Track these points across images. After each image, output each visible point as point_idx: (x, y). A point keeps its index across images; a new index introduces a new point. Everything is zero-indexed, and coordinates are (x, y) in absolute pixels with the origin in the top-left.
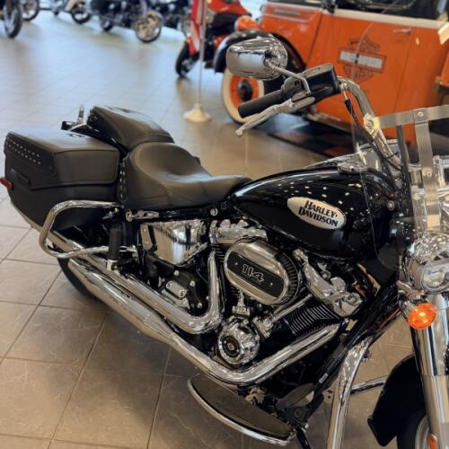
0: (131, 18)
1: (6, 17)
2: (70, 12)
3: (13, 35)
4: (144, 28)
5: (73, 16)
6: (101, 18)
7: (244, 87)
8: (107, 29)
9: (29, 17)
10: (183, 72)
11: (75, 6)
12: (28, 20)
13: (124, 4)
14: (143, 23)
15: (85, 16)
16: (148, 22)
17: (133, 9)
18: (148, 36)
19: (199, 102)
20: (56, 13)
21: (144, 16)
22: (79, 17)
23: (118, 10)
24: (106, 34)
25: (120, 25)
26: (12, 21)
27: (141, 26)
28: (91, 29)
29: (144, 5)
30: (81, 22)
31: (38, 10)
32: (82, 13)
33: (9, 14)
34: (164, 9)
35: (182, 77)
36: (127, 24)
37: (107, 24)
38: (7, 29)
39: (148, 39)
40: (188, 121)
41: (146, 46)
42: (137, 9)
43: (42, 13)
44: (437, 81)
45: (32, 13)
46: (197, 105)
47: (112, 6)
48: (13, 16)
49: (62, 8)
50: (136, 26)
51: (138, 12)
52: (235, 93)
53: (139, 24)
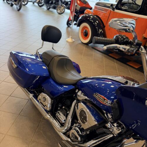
0: (56, 6)
1: (17, 4)
2: (38, 3)
3: (19, 10)
4: (59, 10)
5: (38, 4)
6: (46, 6)
7: (85, 32)
8: (48, 9)
9: (25, 4)
10: (69, 25)
11: (39, 1)
12: (24, 5)
13: (54, 1)
14: (59, 8)
15: (42, 4)
16: (61, 8)
17: (57, 3)
18: (60, 12)
19: (71, 36)
20: (34, 3)
21: (60, 6)
22: (40, 5)
23: (52, 3)
24: (48, 11)
25: (52, 8)
26: (19, 6)
27: (59, 9)
28: (43, 9)
29: (60, 2)
30: (41, 6)
31: (28, 2)
32: (41, 3)
33: (18, 4)
34: (67, 3)
35: (69, 26)
36: (54, 8)
37: (48, 8)
38: (17, 8)
39: (60, 13)
40: (67, 42)
41: (60, 15)
42: (58, 3)
43: (29, 3)
44: (143, 36)
45: (26, 3)
46: (70, 37)
47: (50, 2)
48: (19, 4)
49: (35, 1)
50: (57, 9)
51: (58, 4)
52: (83, 34)
53: (58, 8)
